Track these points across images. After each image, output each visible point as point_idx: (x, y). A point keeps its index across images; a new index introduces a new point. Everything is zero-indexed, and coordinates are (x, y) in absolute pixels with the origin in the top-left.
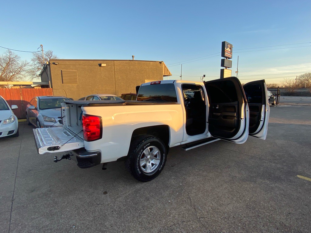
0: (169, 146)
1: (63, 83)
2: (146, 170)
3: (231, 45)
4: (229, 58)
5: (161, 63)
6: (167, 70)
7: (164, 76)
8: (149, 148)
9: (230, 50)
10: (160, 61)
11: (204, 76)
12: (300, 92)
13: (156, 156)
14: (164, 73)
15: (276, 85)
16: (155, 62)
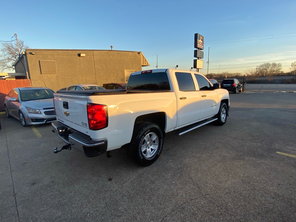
0: (165, 132)
1: (41, 74)
2: (147, 155)
3: (203, 37)
4: (201, 49)
5: (139, 53)
6: (145, 60)
7: (143, 66)
8: (148, 134)
9: (201, 42)
10: (139, 51)
11: (177, 66)
12: (261, 80)
13: (154, 142)
14: (142, 63)
15: (239, 74)
16: (133, 53)
